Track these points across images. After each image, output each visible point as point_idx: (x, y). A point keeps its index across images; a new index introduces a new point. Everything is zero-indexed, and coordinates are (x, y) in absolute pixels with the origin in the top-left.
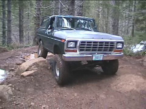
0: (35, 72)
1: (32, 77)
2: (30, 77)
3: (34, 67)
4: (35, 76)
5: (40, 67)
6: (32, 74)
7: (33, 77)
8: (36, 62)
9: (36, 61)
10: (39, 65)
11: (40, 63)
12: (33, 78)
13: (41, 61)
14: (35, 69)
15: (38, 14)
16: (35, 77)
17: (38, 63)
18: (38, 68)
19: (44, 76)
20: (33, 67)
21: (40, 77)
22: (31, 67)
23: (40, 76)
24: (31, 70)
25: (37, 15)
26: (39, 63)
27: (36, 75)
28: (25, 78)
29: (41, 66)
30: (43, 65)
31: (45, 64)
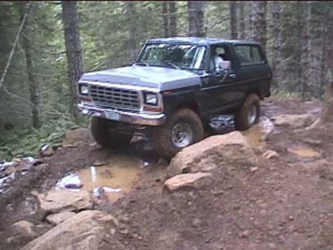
0: (202, 178)
1: (191, 194)
2: (186, 193)
3: (207, 163)
4: (200, 191)
5: (223, 163)
6: (192, 183)
7: (195, 194)
8: (215, 148)
9: (215, 145)
10: (221, 156)
11: (227, 150)
12: (194, 197)
13: (228, 145)
14: (209, 168)
15: (261, 15)
16: (199, 194)
17: (219, 151)
18: (217, 164)
19: (227, 193)
20: (204, 161)
21: (216, 195)
22: (197, 160)
23: (216, 193)
24: (196, 172)
25: (260, 18)
26: (222, 149)
27: (203, 188)
28: (171, 195)
29: (228, 160)
30: (235, 157)
31: (239, 154)
